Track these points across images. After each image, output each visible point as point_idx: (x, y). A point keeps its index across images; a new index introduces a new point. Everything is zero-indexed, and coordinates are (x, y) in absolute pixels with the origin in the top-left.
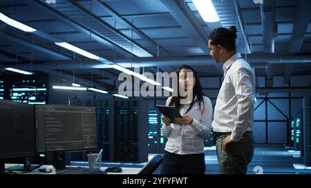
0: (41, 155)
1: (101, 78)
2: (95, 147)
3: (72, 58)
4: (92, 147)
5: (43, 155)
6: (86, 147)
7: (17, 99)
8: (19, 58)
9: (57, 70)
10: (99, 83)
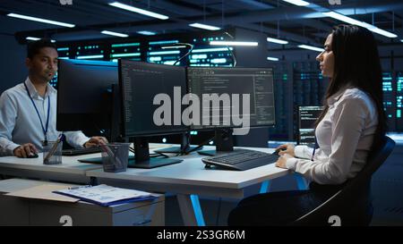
0: (192, 133)
1: (316, 31)
2: (272, 122)
3: (276, 6)
4: (268, 122)
5: (196, 133)
6: (260, 123)
7: (197, 63)
8: (208, 10)
9: (257, 23)
10: (313, 38)
